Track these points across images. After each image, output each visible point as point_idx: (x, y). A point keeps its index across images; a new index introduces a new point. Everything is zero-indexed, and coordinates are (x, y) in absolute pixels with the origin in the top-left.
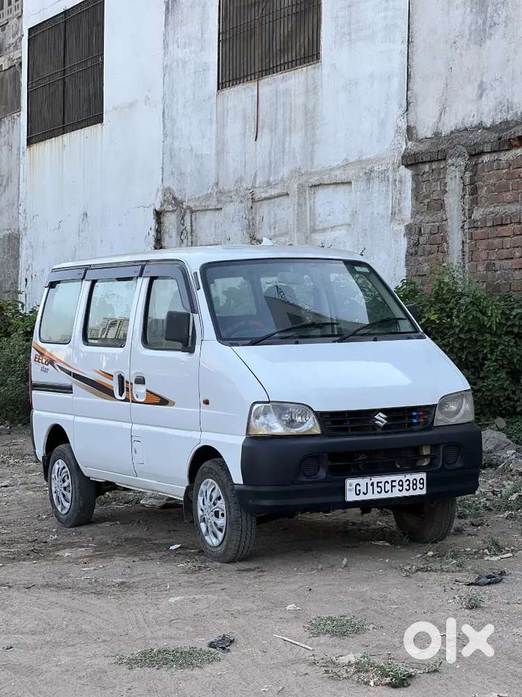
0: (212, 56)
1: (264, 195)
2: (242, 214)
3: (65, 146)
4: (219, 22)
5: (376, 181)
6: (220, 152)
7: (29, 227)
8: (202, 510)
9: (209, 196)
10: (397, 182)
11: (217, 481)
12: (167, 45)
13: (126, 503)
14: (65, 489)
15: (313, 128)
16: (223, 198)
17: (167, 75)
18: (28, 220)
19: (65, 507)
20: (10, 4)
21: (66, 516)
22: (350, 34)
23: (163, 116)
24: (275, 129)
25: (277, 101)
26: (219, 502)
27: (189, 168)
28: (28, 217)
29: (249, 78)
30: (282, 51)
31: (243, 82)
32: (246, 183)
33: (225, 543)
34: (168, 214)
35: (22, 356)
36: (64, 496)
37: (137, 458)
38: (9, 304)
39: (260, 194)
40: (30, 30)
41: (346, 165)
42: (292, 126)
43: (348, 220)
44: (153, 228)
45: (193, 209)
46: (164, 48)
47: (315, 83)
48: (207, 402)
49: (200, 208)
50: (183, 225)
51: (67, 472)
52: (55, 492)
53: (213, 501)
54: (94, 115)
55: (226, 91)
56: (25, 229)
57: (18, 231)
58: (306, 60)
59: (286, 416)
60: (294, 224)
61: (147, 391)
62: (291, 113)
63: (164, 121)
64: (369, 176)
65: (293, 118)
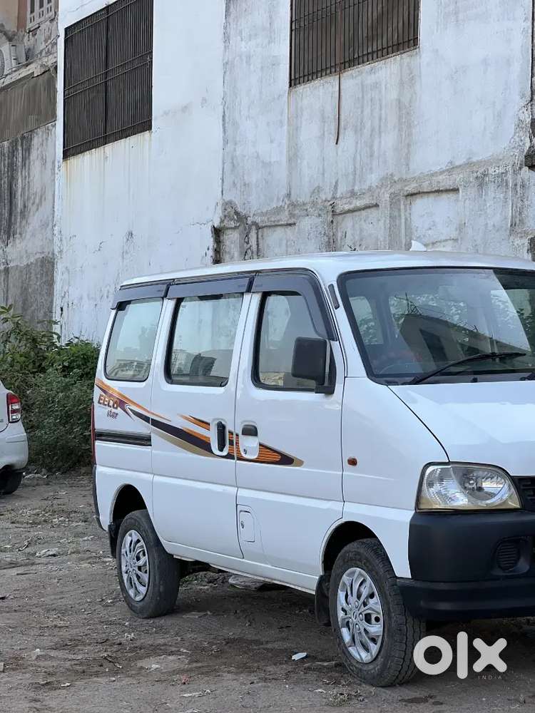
0: (282, 49)
1: (347, 207)
2: (320, 229)
3: (107, 157)
4: (291, 9)
5: (492, 187)
6: (293, 158)
7: (65, 250)
8: (343, 610)
9: (278, 210)
10: (518, 186)
11: (369, 572)
12: (228, 37)
13: (210, 582)
14: (140, 568)
15: (409, 126)
16: (297, 212)
17: (228, 73)
18: (64, 242)
19: (139, 592)
20: (41, 6)
21: (141, 604)
22: (456, 13)
23: (224, 120)
24: (361, 129)
25: (363, 97)
26: (371, 601)
27: (254, 178)
28: (63, 239)
29: (328, 72)
30: (371, 38)
31: (322, 76)
32: (325, 193)
33: (380, 660)
34: (229, 232)
35: (61, 395)
36: (138, 577)
37: (246, 534)
38: (44, 336)
39: (342, 206)
40: (67, 30)
41: (451, 170)
42: (382, 125)
43: (454, 234)
44: (211, 247)
45: (260, 225)
46: (225, 42)
47: (411, 73)
48: (353, 462)
49: (269, 224)
50: (248, 243)
51: (142, 547)
52: (127, 572)
53: (362, 598)
54: (141, 122)
55: (301, 89)
56: (61, 252)
57: (53, 254)
58: (401, 47)
59: (471, 482)
60: (384, 241)
61: (260, 445)
62: (381, 110)
63: (224, 125)
64: (481, 182)
65: (383, 116)
